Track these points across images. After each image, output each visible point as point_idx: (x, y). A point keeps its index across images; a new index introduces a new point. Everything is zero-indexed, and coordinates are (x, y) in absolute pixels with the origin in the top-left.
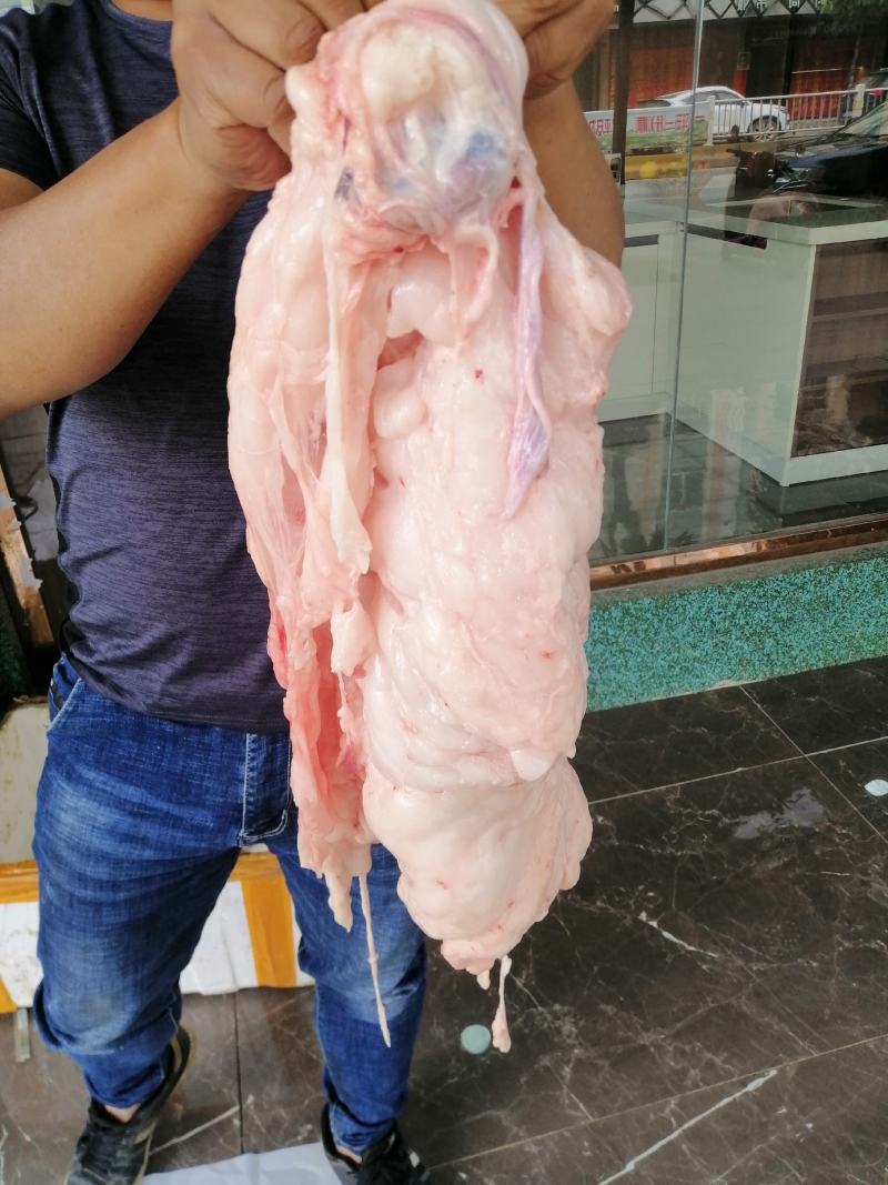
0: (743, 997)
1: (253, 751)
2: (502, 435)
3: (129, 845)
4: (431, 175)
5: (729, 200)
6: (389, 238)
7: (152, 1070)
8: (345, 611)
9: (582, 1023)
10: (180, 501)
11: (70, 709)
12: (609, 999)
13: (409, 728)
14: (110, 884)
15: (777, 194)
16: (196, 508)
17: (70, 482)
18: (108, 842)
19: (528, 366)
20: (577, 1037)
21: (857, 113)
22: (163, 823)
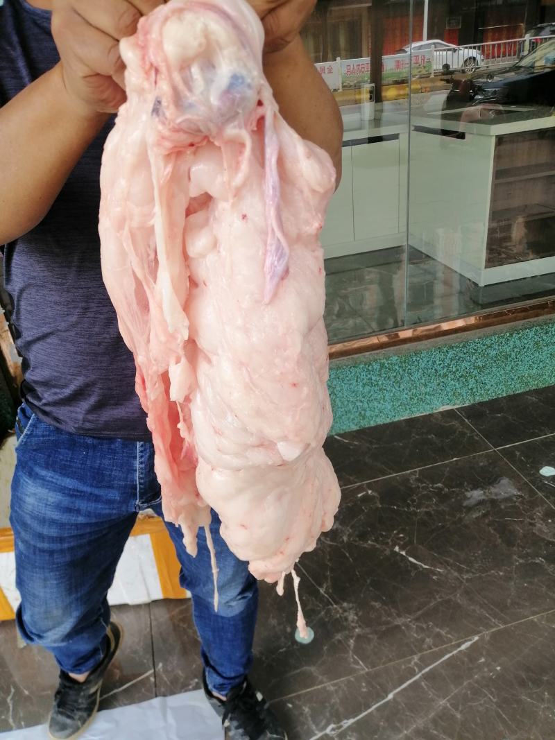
0: (458, 595)
1: (141, 452)
2: (260, 253)
3: (68, 514)
4: (208, 100)
5: (443, 110)
6: (184, 138)
7: (95, 652)
8: (176, 364)
9: (360, 614)
10: (86, 302)
11: (29, 433)
12: (376, 599)
13: (217, 432)
14: (58, 539)
15: (475, 105)
16: (96, 305)
17: (19, 296)
18: (56, 513)
19: (272, 213)
20: (357, 622)
21: (526, 53)
22: (89, 500)
